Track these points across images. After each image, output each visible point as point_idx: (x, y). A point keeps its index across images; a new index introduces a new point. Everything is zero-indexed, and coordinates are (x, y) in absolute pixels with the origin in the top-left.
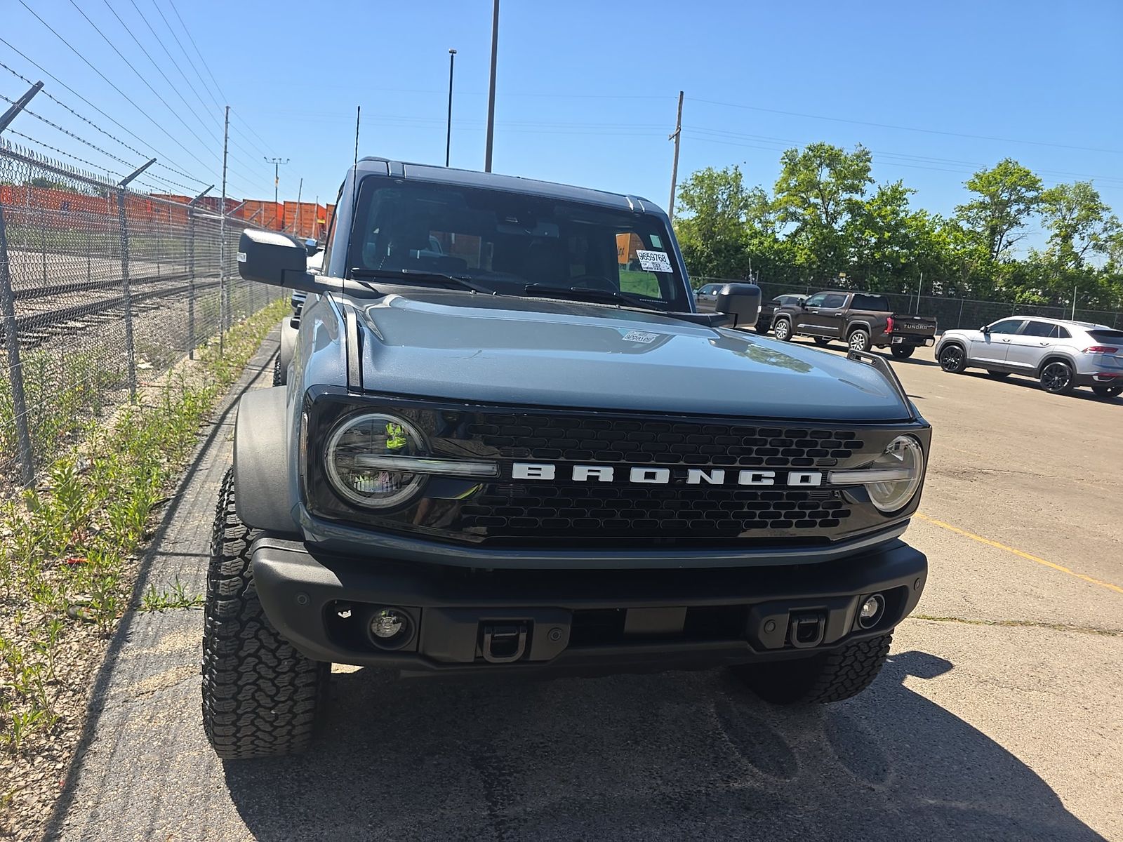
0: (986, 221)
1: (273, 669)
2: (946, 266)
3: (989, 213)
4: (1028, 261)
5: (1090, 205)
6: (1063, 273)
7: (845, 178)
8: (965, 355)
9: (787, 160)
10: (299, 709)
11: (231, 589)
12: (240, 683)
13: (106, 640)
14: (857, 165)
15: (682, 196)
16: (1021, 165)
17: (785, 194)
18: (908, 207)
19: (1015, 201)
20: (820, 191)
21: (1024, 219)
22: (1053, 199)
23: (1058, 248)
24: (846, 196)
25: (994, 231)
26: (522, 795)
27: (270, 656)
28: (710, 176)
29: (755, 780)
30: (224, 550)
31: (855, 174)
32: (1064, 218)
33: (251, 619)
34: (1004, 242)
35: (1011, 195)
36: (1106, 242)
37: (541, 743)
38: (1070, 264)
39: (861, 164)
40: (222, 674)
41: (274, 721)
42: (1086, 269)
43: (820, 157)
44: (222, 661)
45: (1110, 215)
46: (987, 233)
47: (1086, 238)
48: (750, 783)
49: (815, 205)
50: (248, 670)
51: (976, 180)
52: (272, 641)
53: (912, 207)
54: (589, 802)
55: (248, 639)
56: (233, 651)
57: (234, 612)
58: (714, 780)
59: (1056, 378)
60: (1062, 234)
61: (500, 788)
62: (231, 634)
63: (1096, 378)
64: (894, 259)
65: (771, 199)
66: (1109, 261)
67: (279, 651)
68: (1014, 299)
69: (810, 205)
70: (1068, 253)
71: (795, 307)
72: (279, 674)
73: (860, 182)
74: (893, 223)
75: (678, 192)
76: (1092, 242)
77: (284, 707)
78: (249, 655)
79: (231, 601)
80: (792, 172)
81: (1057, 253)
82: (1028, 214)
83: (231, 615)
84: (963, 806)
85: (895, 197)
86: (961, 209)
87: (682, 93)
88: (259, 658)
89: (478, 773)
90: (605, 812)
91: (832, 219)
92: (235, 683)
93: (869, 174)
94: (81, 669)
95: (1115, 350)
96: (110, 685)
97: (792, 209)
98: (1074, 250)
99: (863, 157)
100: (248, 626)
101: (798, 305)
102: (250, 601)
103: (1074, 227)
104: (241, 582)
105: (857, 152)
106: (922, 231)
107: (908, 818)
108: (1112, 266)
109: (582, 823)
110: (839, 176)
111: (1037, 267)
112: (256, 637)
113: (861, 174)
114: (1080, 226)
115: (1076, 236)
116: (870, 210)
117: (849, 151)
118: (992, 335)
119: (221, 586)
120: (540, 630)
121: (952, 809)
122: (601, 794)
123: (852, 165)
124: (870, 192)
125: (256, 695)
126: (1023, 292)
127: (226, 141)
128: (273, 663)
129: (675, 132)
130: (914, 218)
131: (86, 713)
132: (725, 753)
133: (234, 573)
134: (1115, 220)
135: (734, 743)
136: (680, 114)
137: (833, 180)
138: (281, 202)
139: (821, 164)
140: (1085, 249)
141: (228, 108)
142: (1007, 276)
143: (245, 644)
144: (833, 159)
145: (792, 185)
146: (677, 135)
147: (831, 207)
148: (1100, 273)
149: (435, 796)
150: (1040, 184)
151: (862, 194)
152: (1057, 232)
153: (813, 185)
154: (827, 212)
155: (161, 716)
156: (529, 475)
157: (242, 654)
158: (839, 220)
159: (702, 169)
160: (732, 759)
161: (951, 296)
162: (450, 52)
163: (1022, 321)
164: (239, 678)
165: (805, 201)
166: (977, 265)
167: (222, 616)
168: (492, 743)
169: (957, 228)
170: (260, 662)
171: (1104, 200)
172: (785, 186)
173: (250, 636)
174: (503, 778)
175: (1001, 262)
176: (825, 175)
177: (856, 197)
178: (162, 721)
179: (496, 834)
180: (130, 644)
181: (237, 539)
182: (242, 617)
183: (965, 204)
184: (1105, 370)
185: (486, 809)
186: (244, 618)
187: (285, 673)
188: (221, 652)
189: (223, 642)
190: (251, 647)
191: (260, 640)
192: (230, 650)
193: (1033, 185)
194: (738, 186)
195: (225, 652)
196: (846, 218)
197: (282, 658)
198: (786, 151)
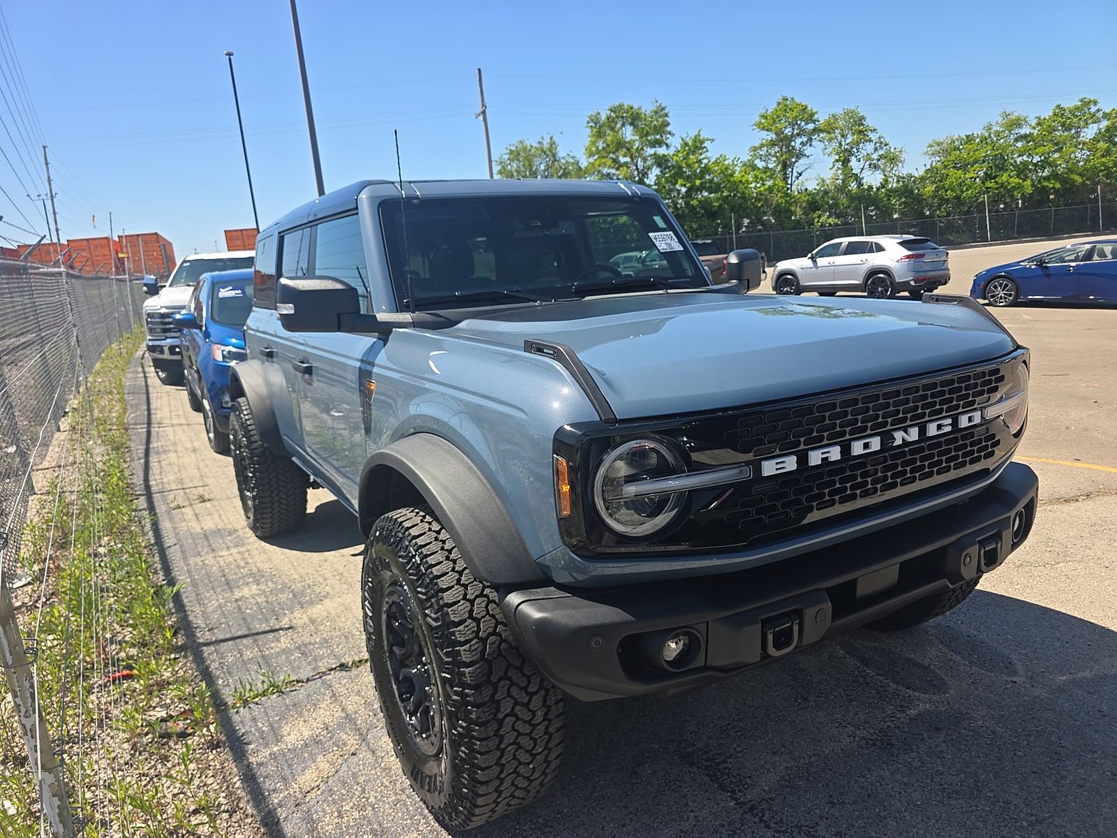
0: (777, 157)
1: (529, 722)
2: (752, 204)
3: (777, 149)
4: (818, 188)
5: (859, 127)
6: (849, 195)
7: (647, 134)
8: (798, 283)
9: (592, 124)
10: (552, 756)
11: (473, 653)
12: (502, 746)
13: (218, 750)
14: (657, 121)
15: (500, 172)
16: (797, 100)
17: (596, 156)
18: (708, 154)
19: (798, 135)
20: (628, 149)
21: (808, 150)
22: (829, 129)
23: (840, 172)
24: (650, 151)
25: (785, 166)
26: (750, 777)
27: (525, 711)
28: (525, 149)
29: (923, 704)
30: (452, 616)
31: (655, 129)
32: (841, 144)
33: (500, 679)
34: (795, 174)
35: (793, 129)
36: (878, 160)
37: (729, 725)
38: (852, 185)
39: (660, 120)
40: (485, 743)
41: (531, 775)
42: (866, 187)
43: (622, 117)
44: (483, 728)
45: (878, 136)
46: (779, 167)
47: (862, 161)
48: (922, 707)
49: (626, 164)
50: (508, 730)
51: (763, 121)
52: (524, 695)
53: (712, 154)
54: (811, 764)
55: (503, 699)
56: (492, 716)
57: (483, 676)
58: (893, 713)
59: (880, 289)
60: (842, 158)
61: (725, 777)
62: (486, 699)
63: (912, 283)
64: (705, 204)
65: (584, 164)
66: (883, 177)
67: (532, 703)
68: (813, 224)
69: (621, 165)
70: (849, 175)
71: (636, 265)
72: (534, 726)
73: (662, 136)
74: (698, 171)
75: (496, 168)
76: (868, 163)
77: (540, 758)
78: (507, 716)
79: (477, 666)
80: (600, 134)
81: (841, 177)
82: (811, 145)
83: (481, 679)
84: (1087, 674)
85: (697, 146)
86: (755, 149)
87: (479, 70)
88: (516, 716)
89: (695, 769)
90: (831, 770)
91: (643, 175)
92: (498, 748)
93: (668, 129)
94: (215, 786)
95: (922, 256)
96: (267, 794)
97: (605, 171)
98: (853, 172)
99: (660, 112)
100: (500, 686)
101: (638, 262)
102: (495, 661)
103: (850, 152)
104: (481, 644)
105: (655, 109)
106: (727, 173)
107: (1058, 698)
108: (886, 181)
109: (820, 785)
110: (643, 134)
111: (826, 193)
112: (509, 695)
113: (662, 128)
114: (855, 150)
115: (853, 159)
116: (677, 161)
117: (647, 109)
118: (818, 260)
119: (462, 653)
120: (809, 614)
121: (1082, 679)
122: (815, 755)
123: (652, 122)
124: (675, 143)
125: (517, 753)
126: (819, 217)
127: (50, 184)
128: (527, 717)
129: (480, 110)
130: (716, 162)
131: (262, 830)
132: (882, 687)
133: (471, 636)
134: (882, 140)
135: (880, 675)
136: (482, 91)
137: (637, 138)
138: (64, 241)
139: (623, 125)
140: (862, 169)
141: (44, 147)
142: (804, 204)
143: (501, 705)
144: (634, 118)
145: (600, 148)
146: (484, 113)
147: (640, 164)
148: (878, 189)
149: (675, 802)
150: (816, 116)
151: (668, 146)
152: (837, 157)
153: (620, 145)
154: (637, 169)
155: (348, 808)
156: (777, 469)
157: (500, 716)
158: (650, 175)
159: (513, 142)
160: (891, 690)
161: (760, 230)
162: (226, 55)
163: (841, 243)
164: (501, 742)
165: (615, 161)
166: (777, 198)
167: (473, 683)
168: (685, 738)
169: (754, 168)
170: (518, 719)
171: (869, 122)
172: (594, 149)
173: (504, 696)
174: (721, 767)
175: (796, 193)
176: (628, 133)
177: (662, 151)
178: (354, 814)
179: (756, 820)
180: (252, 746)
181: (459, 601)
182: (492, 679)
183: (756, 145)
184: (918, 275)
185: (729, 799)
186: (494, 679)
187: (539, 724)
188: (480, 720)
189: (481, 710)
190: (506, 707)
191: (513, 697)
192: (489, 715)
193: (811, 118)
194: (554, 155)
195: (484, 719)
196: (656, 171)
197: (535, 709)
198: (590, 115)
